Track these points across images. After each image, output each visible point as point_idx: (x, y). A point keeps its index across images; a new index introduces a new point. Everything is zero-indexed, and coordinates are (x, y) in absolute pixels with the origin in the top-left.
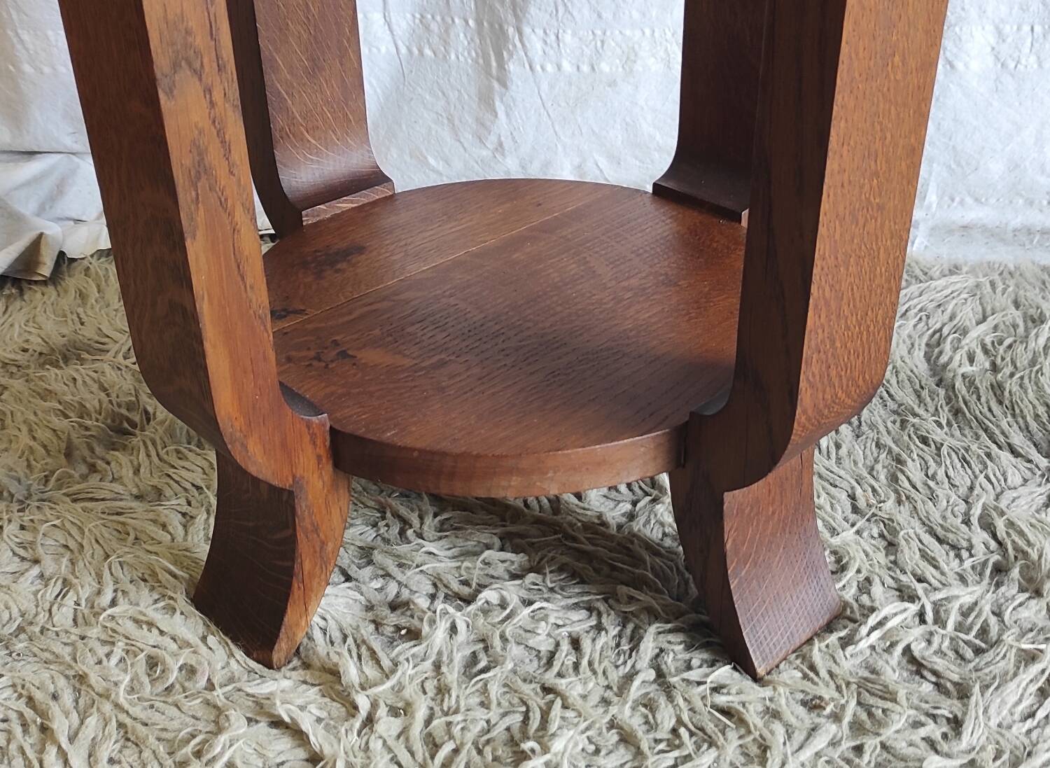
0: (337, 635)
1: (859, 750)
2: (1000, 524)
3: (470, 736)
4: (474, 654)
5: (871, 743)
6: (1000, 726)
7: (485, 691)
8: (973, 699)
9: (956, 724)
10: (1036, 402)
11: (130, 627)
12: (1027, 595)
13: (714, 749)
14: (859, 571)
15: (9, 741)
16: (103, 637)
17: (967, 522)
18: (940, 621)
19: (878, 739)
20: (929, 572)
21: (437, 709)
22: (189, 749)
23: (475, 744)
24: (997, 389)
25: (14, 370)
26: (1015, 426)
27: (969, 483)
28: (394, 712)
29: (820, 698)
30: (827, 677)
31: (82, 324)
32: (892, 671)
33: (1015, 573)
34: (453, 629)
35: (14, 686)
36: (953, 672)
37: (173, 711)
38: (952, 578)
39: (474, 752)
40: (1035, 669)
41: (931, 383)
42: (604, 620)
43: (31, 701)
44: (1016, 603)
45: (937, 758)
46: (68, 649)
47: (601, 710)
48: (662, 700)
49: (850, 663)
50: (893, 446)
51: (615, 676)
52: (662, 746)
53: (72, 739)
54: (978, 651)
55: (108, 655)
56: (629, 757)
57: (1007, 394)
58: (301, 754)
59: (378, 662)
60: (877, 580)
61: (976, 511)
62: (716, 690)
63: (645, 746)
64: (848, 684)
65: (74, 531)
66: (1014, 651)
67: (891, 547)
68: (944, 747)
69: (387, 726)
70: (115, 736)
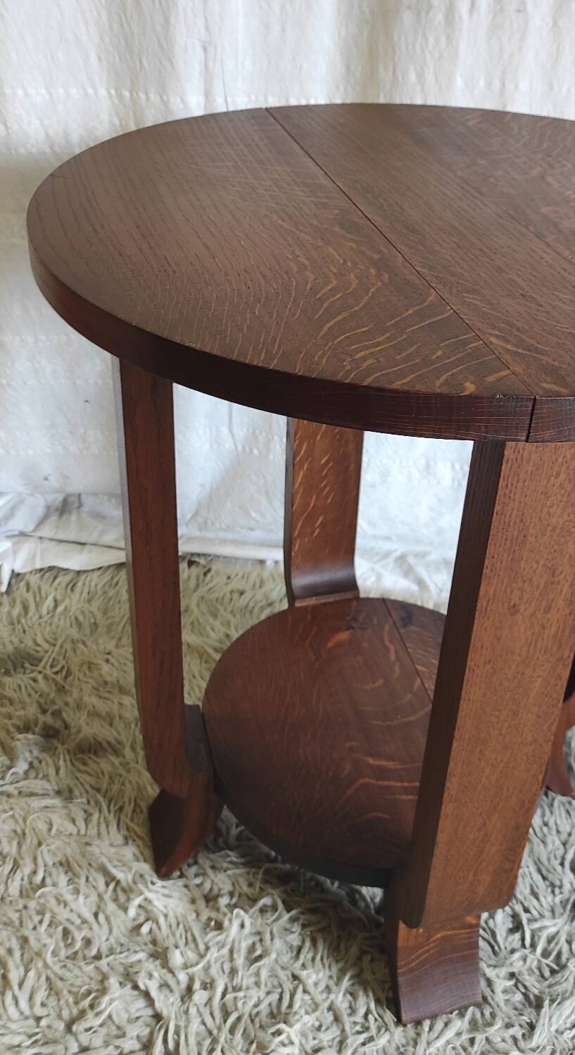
0: (173, 922)
1: (472, 1041)
3: (247, 1009)
4: (254, 944)
5: (480, 1038)
6: (557, 1031)
7: (257, 974)
8: (543, 1011)
9: (532, 1027)
11: (53, 904)
13: (388, 1032)
16: (38, 908)
17: (562, 864)
18: (533, 946)
19: (485, 1035)
21: (229, 985)
23: (250, 1015)
28: (205, 986)
34: (242, 926)
36: (535, 986)
37: (77, 971)
39: (249, 1021)
46: (17, 915)
47: (325, 996)
53: (21, 985)
54: (553, 972)
55: (41, 922)
56: (338, 1033)
58: (150, 1012)
59: (197, 945)
63: (347, 1028)
65: (21, 821)
68: (522, 1044)
69: (200, 996)
70: (45, 986)
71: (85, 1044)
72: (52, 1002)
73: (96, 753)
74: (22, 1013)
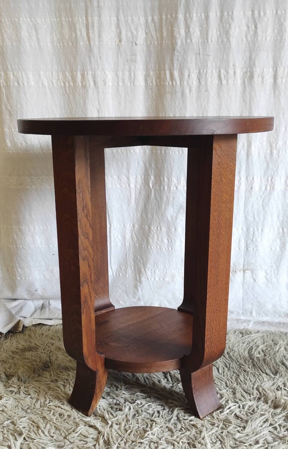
0: (102, 410)
1: (222, 433)
2: (261, 389)
3: (134, 429)
4: (135, 413)
6: (254, 428)
7: (137, 420)
8: (249, 423)
9: (244, 428)
10: (274, 363)
11: (54, 407)
12: (264, 403)
13: (190, 432)
14: (226, 398)
15: (30, 429)
16: (48, 410)
17: (253, 389)
18: (243, 408)
19: (226, 431)
20: (242, 399)
21: (127, 424)
22: (71, 430)
24: (264, 360)
25: (16, 353)
26: (268, 368)
27: (255, 381)
28: (117, 424)
29: (215, 423)
30: (216, 419)
31: (31, 343)
32: (232, 418)
33: (262, 399)
34: (130, 408)
35: (29, 419)
36: (245, 418)
37: (66, 424)
38: (248, 400)
39: (135, 432)
40: (263, 417)
41: (249, 359)
42: (165, 407)
43: (33, 422)
44: (262, 405)
45: (239, 434)
46: (40, 412)
47: (164, 425)
48: (178, 423)
49: (222, 416)
50: (237, 372)
51: (167, 418)
52: (178, 431)
53: (44, 428)
54: (251, 414)
55: (50, 413)
56: (171, 433)
57: (267, 361)
58: (96, 431)
59: (113, 415)
60: (230, 400)
61: (256, 386)
62: (191, 421)
63: (174, 431)
64: (221, 420)
65: (38, 388)
66: (260, 414)
67: (234, 393)
68: (241, 432)
69: (116, 427)
70: (54, 428)
71: (72, 441)
72: (58, 432)
73: (65, 370)
74: (46, 436)
